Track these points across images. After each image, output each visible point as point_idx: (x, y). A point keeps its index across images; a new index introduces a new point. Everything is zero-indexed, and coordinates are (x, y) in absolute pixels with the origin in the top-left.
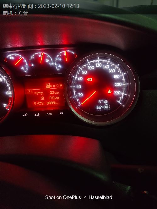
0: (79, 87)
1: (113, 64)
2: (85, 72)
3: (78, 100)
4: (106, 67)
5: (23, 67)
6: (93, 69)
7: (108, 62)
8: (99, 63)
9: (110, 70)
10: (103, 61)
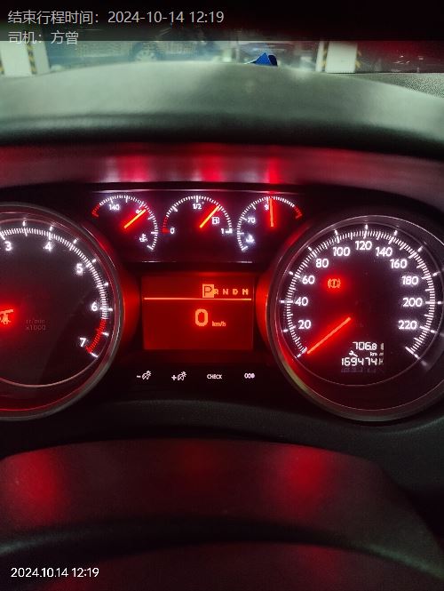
0: (302, 302)
1: (403, 246)
2: (322, 263)
3: (297, 340)
4: (383, 252)
5: (144, 235)
6: (347, 255)
7: (392, 240)
8: (366, 240)
9: (392, 260)
10: (379, 235)
